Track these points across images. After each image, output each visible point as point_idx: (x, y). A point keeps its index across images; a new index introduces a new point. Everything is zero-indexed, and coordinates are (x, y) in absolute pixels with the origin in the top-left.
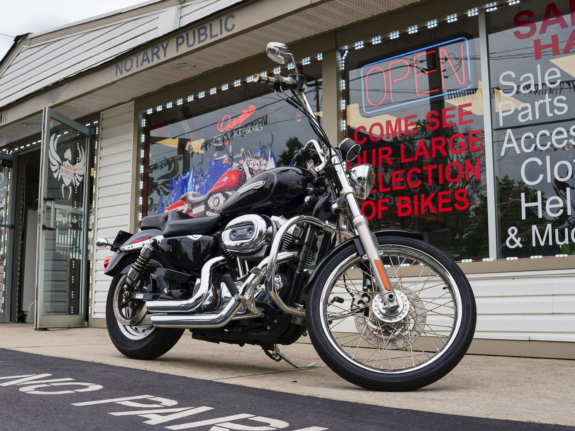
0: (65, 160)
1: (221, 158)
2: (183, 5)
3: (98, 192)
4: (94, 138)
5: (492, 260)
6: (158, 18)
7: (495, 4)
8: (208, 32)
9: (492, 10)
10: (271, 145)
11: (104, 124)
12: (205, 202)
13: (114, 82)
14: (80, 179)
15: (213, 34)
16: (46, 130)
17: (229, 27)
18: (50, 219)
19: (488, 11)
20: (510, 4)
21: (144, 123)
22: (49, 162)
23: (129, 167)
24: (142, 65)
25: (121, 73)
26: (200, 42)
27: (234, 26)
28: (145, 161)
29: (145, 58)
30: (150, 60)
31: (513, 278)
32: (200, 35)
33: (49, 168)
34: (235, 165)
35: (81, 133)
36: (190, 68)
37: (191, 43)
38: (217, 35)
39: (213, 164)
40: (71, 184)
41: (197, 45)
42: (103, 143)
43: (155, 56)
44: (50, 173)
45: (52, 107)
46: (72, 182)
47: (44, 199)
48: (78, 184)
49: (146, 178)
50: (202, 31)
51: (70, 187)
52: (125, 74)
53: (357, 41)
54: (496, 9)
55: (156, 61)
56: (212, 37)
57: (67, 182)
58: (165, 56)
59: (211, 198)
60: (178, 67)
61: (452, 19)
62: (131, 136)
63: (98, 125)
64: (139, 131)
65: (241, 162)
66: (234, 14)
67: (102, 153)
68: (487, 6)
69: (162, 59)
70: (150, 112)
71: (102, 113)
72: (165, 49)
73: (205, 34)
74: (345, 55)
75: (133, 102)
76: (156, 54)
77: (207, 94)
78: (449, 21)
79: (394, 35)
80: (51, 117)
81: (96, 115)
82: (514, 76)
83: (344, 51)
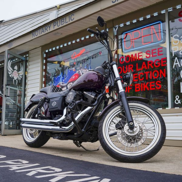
0: (15, 70)
1: (72, 69)
2: (59, 10)
3: (28, 82)
4: (27, 61)
5: (169, 108)
6: (49, 15)
7: (172, 8)
8: (65, 21)
9: (170, 10)
10: (90, 64)
11: (30, 56)
12: (66, 86)
13: (32, 40)
14: (21, 77)
15: (67, 22)
16: (6, 58)
17: (72, 19)
18: (8, 92)
19: (169, 11)
20: (177, 8)
21: (45, 56)
22: (8, 70)
23: (39, 72)
24: (41, 33)
25: (34, 36)
26: (62, 25)
27: (74, 18)
28: (45, 70)
29: (43, 31)
30: (44, 31)
31: (177, 116)
32: (62, 22)
33: (8, 73)
34: (77, 72)
35: (21, 59)
36: (60, 34)
37: (59, 25)
38: (68, 22)
39: (69, 71)
40: (17, 79)
41: (61, 26)
42: (30, 63)
43: (46, 30)
44: (8, 75)
45: (9, 50)
46: (17, 78)
47: (6, 85)
48: (20, 79)
49: (45, 77)
50: (63, 20)
51: (17, 80)
52: (36, 37)
53: (121, 24)
54: (172, 10)
55: (47, 32)
56: (66, 23)
57: (15, 78)
58: (50, 30)
59: (69, 84)
60: (55, 34)
61: (156, 14)
62: (40, 60)
63: (28, 56)
64: (43, 58)
65: (79, 71)
66: (74, 14)
67: (29, 67)
68: (169, 9)
69: (49, 31)
70: (47, 51)
71: (29, 52)
72: (50, 27)
73: (64, 21)
74: (117, 29)
75: (41, 47)
76: (46, 29)
77: (67, 44)
78: (154, 15)
79: (135, 21)
80: (9, 54)
81: (27, 53)
82: (178, 36)
83: (117, 27)
